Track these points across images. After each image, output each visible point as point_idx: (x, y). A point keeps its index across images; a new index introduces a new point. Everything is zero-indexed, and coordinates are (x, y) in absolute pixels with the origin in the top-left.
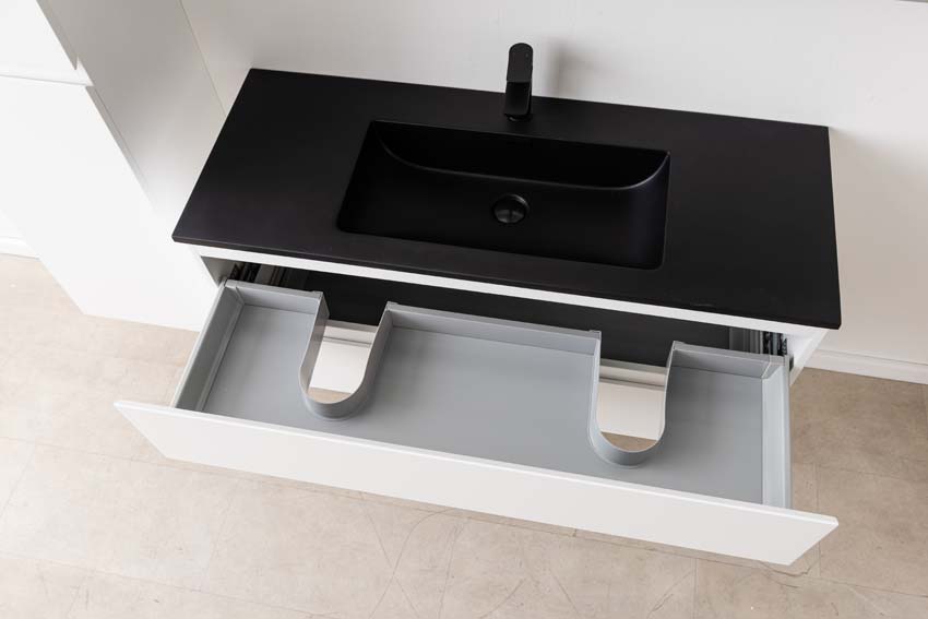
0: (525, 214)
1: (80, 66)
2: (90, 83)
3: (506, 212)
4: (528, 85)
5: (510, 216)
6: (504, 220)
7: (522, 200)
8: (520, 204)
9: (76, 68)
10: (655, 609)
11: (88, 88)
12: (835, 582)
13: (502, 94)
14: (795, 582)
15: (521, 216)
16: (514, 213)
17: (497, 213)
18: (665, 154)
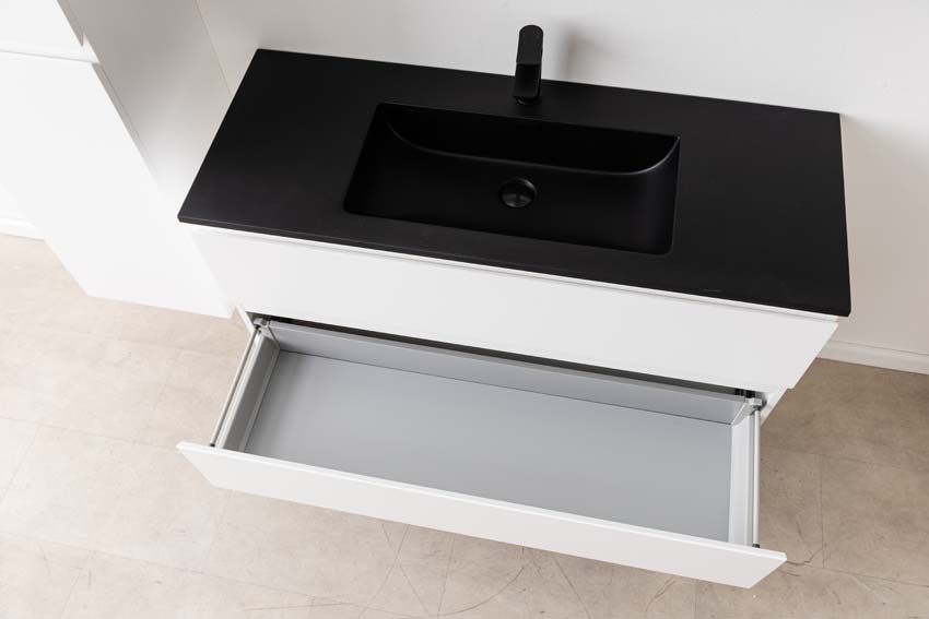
0: (533, 199)
1: (86, 43)
2: (95, 59)
3: (514, 196)
4: (537, 68)
5: (517, 200)
6: (512, 205)
7: (530, 184)
8: (528, 188)
9: (82, 44)
10: (657, 596)
11: (94, 65)
12: (837, 571)
13: (511, 77)
14: (796, 570)
15: (528, 200)
16: (522, 197)
17: (505, 197)
18: (674, 139)
